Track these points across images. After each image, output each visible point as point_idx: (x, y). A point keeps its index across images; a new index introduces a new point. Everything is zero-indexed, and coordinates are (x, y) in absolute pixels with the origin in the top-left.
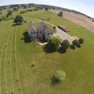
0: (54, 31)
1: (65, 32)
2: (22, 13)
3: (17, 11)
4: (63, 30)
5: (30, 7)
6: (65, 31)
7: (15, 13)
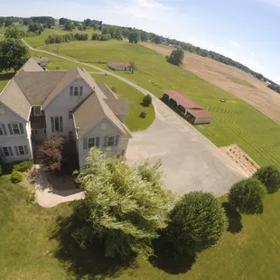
0: (143, 116)
1: (193, 123)
2: (51, 42)
3: (40, 33)
4: (182, 116)
5: (85, 29)
6: (190, 119)
7: (29, 39)
